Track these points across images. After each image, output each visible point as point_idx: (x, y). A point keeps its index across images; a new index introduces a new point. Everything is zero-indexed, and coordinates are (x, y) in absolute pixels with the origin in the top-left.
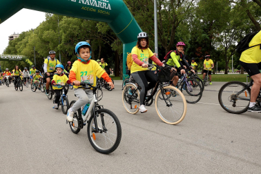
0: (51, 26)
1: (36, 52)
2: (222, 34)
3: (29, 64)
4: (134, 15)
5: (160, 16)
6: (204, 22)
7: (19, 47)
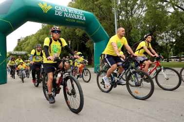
0: (45, 32)
2: (163, 34)
4: (101, 23)
5: (119, 24)
6: (149, 27)
7: (24, 46)
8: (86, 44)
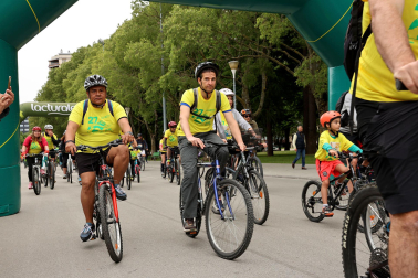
0: (144, 32)
7: (70, 84)
8: (295, 74)
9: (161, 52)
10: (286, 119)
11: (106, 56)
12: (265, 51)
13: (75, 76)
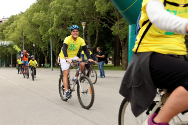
0: (42, 8)
1: (25, 37)
3: (16, 51)
7: (7, 32)
8: (112, 29)
9: (49, 18)
10: (106, 50)
11: (24, 19)
12: (98, 18)
13: (9, 29)
